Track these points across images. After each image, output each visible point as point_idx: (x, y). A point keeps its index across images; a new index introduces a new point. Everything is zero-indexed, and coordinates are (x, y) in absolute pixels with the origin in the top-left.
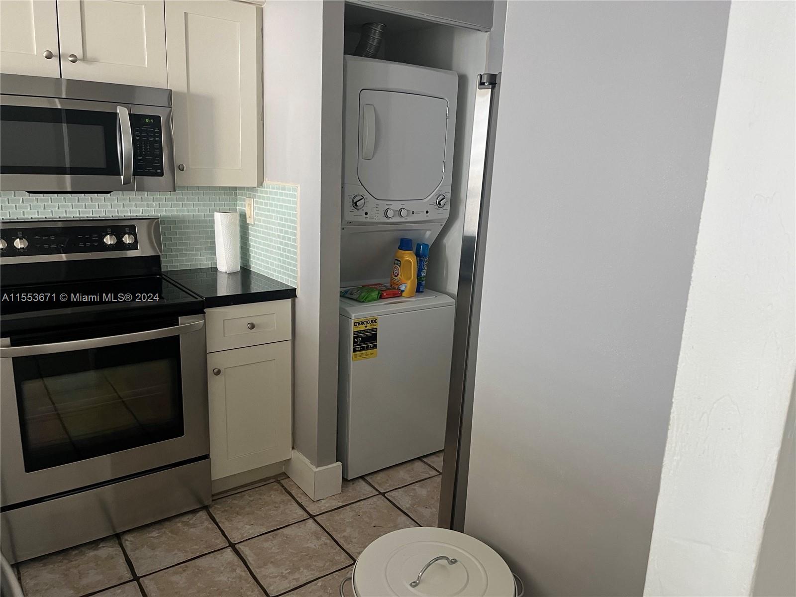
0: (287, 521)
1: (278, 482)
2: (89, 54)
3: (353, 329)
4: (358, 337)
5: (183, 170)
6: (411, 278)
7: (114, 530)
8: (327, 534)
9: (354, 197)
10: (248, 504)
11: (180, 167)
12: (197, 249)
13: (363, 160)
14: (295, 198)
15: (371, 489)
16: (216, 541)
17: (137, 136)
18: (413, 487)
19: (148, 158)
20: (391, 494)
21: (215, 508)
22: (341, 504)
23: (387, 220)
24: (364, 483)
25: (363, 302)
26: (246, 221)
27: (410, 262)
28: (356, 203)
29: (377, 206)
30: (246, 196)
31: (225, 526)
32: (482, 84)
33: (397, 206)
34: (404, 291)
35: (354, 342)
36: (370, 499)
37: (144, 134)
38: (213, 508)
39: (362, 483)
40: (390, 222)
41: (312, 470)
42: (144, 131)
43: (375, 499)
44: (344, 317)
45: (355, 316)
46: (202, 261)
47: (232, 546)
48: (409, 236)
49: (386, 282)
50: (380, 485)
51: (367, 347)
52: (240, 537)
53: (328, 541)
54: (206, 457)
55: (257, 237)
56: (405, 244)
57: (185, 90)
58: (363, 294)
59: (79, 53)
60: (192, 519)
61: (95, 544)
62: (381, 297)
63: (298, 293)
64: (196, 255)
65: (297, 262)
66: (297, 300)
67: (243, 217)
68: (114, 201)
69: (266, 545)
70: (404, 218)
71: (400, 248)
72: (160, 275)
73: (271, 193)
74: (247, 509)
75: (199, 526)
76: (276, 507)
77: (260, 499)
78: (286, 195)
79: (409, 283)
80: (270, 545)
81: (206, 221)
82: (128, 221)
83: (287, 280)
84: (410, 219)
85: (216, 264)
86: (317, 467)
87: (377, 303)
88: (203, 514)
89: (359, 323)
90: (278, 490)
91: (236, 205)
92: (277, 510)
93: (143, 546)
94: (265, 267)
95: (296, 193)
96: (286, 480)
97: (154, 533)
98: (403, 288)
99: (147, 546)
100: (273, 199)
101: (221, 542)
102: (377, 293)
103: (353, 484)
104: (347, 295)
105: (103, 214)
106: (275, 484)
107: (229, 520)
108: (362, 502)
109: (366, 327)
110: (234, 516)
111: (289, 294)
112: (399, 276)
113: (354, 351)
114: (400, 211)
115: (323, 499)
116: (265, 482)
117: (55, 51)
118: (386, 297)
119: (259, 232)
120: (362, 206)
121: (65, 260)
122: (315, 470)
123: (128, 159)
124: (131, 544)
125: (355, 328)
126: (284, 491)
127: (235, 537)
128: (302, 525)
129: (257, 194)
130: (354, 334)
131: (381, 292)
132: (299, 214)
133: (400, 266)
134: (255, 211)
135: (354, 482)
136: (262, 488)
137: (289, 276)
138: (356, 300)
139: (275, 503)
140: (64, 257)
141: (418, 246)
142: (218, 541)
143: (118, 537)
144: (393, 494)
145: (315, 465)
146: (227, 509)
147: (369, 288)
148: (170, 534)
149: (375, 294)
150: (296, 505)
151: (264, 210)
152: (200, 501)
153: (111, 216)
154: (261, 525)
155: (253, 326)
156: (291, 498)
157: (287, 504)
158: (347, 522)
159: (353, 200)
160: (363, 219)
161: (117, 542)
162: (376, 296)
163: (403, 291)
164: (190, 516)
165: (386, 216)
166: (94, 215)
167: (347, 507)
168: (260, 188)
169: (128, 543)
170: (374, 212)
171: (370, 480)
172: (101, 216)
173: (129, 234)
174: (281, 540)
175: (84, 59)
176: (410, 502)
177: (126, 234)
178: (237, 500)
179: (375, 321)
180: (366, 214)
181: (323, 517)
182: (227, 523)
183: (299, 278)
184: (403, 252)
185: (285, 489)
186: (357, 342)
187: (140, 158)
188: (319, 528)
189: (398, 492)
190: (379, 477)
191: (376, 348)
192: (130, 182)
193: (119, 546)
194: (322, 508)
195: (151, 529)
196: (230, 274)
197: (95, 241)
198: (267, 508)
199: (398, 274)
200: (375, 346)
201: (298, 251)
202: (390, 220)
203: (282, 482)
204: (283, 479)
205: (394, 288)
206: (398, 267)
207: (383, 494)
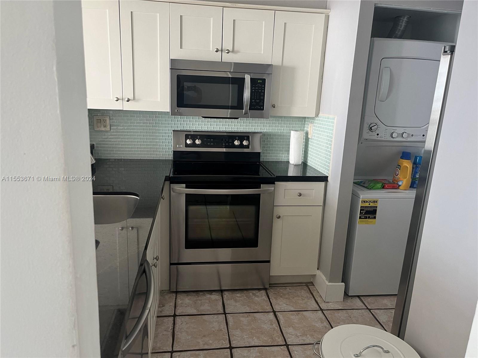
0: (307, 308)
1: (308, 286)
2: (235, 49)
3: (360, 204)
4: (363, 210)
5: (274, 107)
6: (406, 178)
7: (221, 288)
8: (328, 322)
9: (371, 124)
10: (288, 293)
11: (274, 105)
12: (281, 151)
13: (379, 101)
14: (333, 124)
15: (362, 304)
16: (267, 307)
17: (253, 89)
18: (391, 311)
19: (257, 101)
20: (375, 311)
21: (271, 291)
22: (341, 308)
23: (392, 139)
24: (359, 300)
25: (371, 189)
26: (308, 136)
27: (407, 167)
28: (371, 128)
29: (386, 130)
30: (309, 122)
31: (273, 301)
32: (445, 52)
33: (401, 131)
34: (401, 185)
35: (361, 213)
36: (360, 310)
37: (257, 88)
38: (269, 290)
39: (357, 300)
40: (394, 141)
41: (326, 284)
42: (257, 87)
43: (363, 311)
44: (354, 196)
45: (362, 197)
46: (282, 157)
47: (274, 312)
48: (408, 150)
49: (390, 179)
50: (368, 303)
51: (369, 217)
52: (279, 309)
53: (327, 326)
54: (269, 262)
55: (313, 146)
56: (405, 155)
57: (281, 64)
58: (371, 184)
59: (230, 49)
60: (258, 293)
61: (211, 292)
62: (383, 187)
63: (329, 179)
64: (280, 153)
65: (330, 161)
66: (328, 183)
67: (307, 133)
68: (241, 123)
69: (292, 317)
70: (405, 139)
71: (402, 158)
72: (259, 162)
73: (322, 121)
74: (287, 296)
75: (260, 298)
76: (302, 299)
77: (295, 293)
78: (329, 122)
79: (405, 181)
80: (294, 318)
81: (287, 136)
82: (247, 133)
83: (324, 172)
84: (409, 139)
85: (289, 159)
86: (329, 282)
87: (380, 191)
88: (263, 292)
89: (365, 201)
90: (306, 291)
91: (304, 127)
92: (303, 301)
93: (231, 299)
94: (315, 163)
95: (334, 121)
96: (312, 287)
97: (238, 295)
98: (400, 183)
99: (234, 300)
100: (323, 124)
101: (269, 308)
102: (381, 184)
103: (352, 299)
104: (361, 184)
105: (236, 130)
106: (306, 287)
107: (276, 299)
108: (354, 310)
109: (369, 204)
110: (279, 297)
111: (324, 179)
112: (399, 175)
113: (360, 218)
114: (403, 134)
115: (331, 302)
116: (299, 284)
117: (220, 48)
118: (387, 188)
119: (314, 143)
120: (375, 130)
121: (225, 151)
122: (327, 283)
123: (247, 102)
124: (226, 297)
125: (362, 204)
126: (309, 292)
127: (277, 308)
128: (315, 313)
129: (315, 121)
130: (361, 208)
131: (383, 184)
132: (334, 133)
133: (400, 169)
134: (313, 131)
135: (352, 298)
136: (298, 287)
137: (326, 169)
138: (366, 188)
139: (303, 297)
140: (224, 150)
141: (416, 157)
142: (267, 308)
143: (222, 291)
144: (376, 311)
145: (328, 281)
146: (276, 293)
147: (376, 181)
148: (245, 297)
149: (379, 185)
150: (314, 301)
151: (317, 130)
152: (264, 285)
153: (239, 131)
154: (292, 306)
155: (300, 195)
156: (312, 296)
157: (309, 299)
158: (342, 319)
159: (369, 126)
160: (375, 137)
161: (221, 294)
162: (380, 187)
163: (399, 186)
164: (257, 291)
165: (392, 137)
166: (232, 130)
167: (344, 311)
168: (317, 117)
169: (225, 296)
170: (383, 133)
171: (363, 300)
172: (235, 130)
173: (246, 140)
174: (301, 317)
175: (233, 51)
176: (386, 319)
177: (244, 140)
178: (282, 290)
179: (376, 202)
180: (378, 135)
181: (328, 312)
182: (274, 300)
183: (330, 170)
184: (404, 160)
185: (310, 291)
186: (362, 213)
187: (253, 101)
188: (324, 317)
189: (381, 311)
190: (370, 299)
191: (375, 219)
192: (247, 114)
193: (221, 296)
194: (329, 307)
195: (237, 292)
196: (295, 165)
197: (230, 143)
198: (298, 298)
199: (398, 174)
200: (375, 218)
201: (332, 155)
202: (395, 139)
203: (310, 287)
204: (311, 285)
205: (394, 183)
206: (399, 170)
207: (370, 310)
